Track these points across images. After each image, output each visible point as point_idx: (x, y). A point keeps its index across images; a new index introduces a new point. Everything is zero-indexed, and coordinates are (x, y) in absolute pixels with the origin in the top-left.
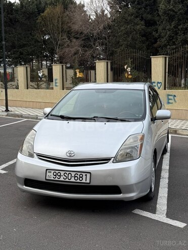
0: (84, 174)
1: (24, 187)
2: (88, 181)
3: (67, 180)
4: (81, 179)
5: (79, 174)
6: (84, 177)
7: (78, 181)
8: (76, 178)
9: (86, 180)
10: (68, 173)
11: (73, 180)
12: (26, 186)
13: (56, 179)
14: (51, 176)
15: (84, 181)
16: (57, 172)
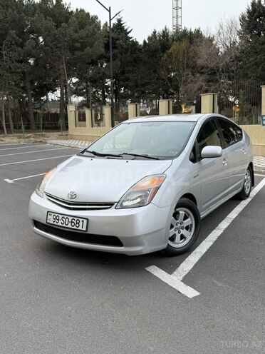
0: (81, 220)
1: (35, 228)
2: (84, 229)
3: (64, 225)
4: (77, 225)
5: (76, 219)
6: (81, 224)
7: (75, 227)
8: (73, 224)
9: (82, 227)
10: (65, 217)
11: (69, 226)
12: (37, 227)
13: (55, 223)
14: (51, 220)
15: (80, 228)
16: (56, 215)
